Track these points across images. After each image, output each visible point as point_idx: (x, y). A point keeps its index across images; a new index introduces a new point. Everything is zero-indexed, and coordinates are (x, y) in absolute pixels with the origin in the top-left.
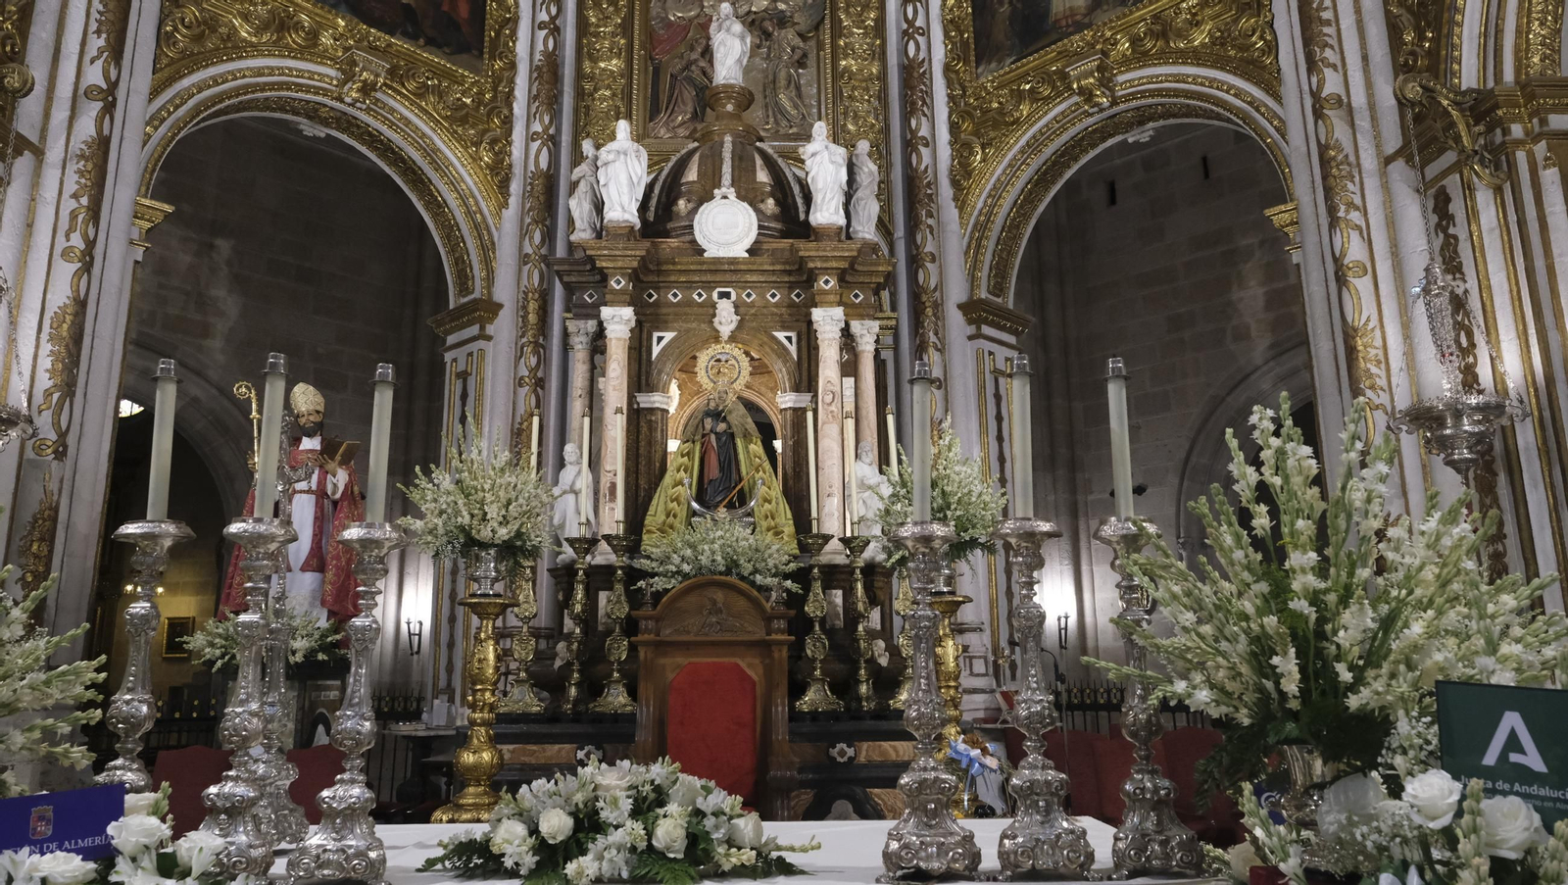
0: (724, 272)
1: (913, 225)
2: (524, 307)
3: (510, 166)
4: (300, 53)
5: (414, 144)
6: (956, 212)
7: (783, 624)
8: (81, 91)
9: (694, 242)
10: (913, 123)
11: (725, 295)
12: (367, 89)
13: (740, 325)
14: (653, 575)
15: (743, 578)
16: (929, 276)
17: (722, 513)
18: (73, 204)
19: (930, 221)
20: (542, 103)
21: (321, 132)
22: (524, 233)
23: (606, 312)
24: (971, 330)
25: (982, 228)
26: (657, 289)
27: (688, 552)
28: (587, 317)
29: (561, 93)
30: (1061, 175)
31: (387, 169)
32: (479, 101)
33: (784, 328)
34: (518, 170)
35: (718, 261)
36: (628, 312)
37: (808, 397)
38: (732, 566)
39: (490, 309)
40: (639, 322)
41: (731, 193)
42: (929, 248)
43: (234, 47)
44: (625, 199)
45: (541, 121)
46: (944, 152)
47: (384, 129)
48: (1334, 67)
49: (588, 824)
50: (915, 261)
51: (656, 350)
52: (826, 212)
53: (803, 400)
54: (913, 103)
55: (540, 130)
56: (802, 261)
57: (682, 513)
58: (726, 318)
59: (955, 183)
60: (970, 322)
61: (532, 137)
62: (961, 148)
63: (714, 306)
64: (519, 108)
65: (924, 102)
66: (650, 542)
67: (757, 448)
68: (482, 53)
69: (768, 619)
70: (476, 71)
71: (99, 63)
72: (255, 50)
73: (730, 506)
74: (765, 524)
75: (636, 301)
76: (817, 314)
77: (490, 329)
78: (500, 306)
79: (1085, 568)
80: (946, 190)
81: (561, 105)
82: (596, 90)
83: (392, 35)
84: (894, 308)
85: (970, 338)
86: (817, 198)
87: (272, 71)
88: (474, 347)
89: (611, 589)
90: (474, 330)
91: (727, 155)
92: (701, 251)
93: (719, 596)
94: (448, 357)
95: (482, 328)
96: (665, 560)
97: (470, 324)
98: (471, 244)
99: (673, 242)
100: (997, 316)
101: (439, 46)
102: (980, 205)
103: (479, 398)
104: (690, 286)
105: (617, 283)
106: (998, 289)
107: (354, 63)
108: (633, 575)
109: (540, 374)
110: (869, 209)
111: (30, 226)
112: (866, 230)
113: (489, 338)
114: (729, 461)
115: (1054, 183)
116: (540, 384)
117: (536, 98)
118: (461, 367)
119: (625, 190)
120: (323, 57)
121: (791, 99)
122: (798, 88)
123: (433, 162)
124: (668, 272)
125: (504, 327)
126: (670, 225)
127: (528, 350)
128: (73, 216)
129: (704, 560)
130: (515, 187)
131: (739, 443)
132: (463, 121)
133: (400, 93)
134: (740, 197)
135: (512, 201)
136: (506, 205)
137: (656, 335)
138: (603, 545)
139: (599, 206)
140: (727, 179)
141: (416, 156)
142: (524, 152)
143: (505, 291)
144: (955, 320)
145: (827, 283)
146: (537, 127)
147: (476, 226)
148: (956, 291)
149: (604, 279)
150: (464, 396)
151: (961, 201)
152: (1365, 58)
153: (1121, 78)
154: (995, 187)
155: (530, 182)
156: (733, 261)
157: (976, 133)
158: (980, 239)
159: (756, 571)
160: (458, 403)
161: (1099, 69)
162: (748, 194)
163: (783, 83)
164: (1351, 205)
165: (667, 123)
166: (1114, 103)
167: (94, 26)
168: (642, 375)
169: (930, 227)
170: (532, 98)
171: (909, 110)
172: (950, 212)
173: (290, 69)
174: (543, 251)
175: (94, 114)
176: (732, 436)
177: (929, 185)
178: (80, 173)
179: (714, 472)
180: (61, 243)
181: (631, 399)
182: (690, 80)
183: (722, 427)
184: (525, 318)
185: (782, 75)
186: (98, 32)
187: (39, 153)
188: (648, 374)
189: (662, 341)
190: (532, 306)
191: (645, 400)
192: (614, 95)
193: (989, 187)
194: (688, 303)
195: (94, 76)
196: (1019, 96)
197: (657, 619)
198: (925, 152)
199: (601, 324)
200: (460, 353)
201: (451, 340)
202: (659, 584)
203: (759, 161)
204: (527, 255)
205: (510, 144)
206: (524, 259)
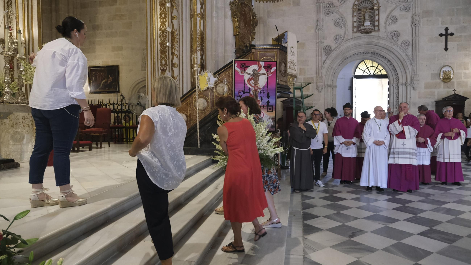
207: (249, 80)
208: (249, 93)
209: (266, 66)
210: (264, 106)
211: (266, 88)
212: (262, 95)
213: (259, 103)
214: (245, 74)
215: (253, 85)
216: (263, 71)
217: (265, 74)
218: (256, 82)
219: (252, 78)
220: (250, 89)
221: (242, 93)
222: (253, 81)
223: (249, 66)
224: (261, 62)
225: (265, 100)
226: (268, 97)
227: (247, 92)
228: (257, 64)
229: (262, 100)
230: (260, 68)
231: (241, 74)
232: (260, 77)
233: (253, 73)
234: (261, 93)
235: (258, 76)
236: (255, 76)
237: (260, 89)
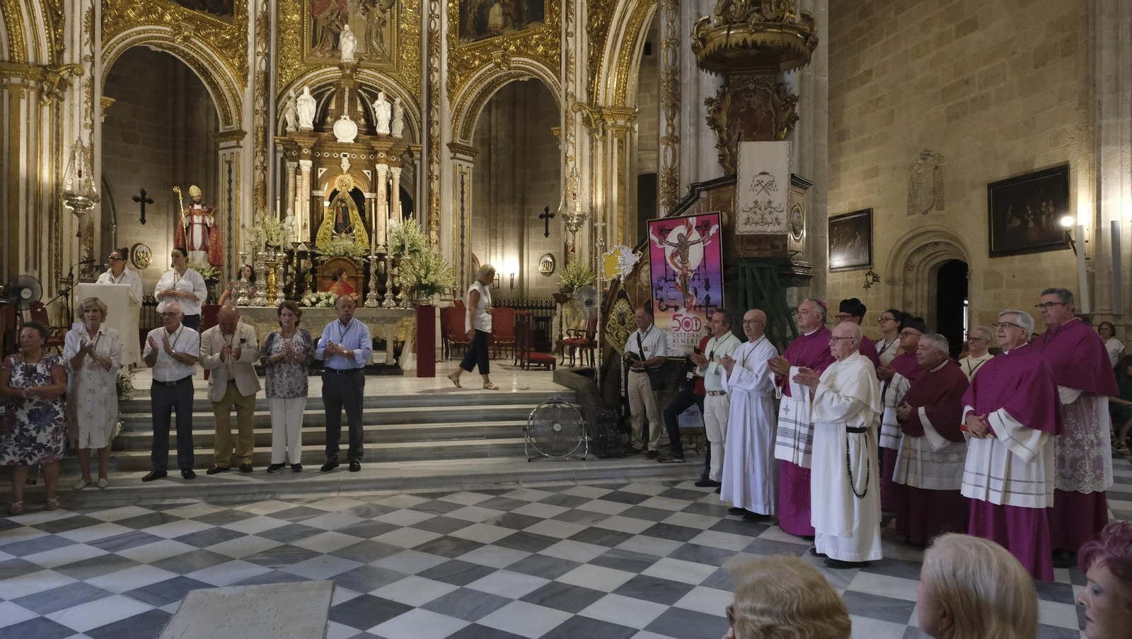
0: (345, 147)
1: (430, 107)
2: (257, 134)
3: (248, 68)
4: (156, 23)
5: (204, 58)
6: (448, 103)
7: (361, 272)
8: (83, 58)
9: (333, 135)
10: (432, 60)
11: (345, 156)
12: (186, 39)
13: (351, 167)
14: (321, 255)
15: (349, 257)
16: (435, 131)
17: (343, 235)
18: (85, 106)
19: (437, 106)
20: (262, 38)
21: (160, 50)
22: (255, 100)
23: (302, 162)
24: (452, 155)
25: (458, 111)
26: (320, 152)
27: (332, 249)
28: (294, 161)
29: (270, 30)
30: (493, 90)
31: (190, 66)
32: (233, 37)
33: (367, 169)
34: (251, 69)
35: (342, 143)
36: (310, 163)
37: (375, 194)
38: (346, 253)
39: (241, 134)
40: (313, 164)
41: (348, 117)
42: (435, 118)
43: (131, 23)
44: (308, 119)
45: (262, 47)
46: (445, 74)
47: (191, 53)
48: (572, 81)
49: (319, 300)
50: (430, 124)
51: (320, 175)
52: (382, 129)
53: (373, 195)
54: (432, 51)
55: (261, 51)
56: (373, 148)
57: (330, 234)
58: (345, 164)
59: (448, 90)
60: (452, 151)
61: (258, 54)
62: (451, 74)
63: (341, 159)
64: (250, 38)
65: (437, 51)
66: (318, 243)
67: (356, 212)
68: (233, 13)
69: (357, 270)
70: (231, 23)
71: (88, 45)
72: (139, 24)
73: (346, 232)
74: (358, 239)
75: (312, 158)
76: (378, 167)
77: (241, 143)
78: (246, 133)
79: (525, 251)
80: (445, 93)
81: (270, 39)
82: (286, 30)
83: (193, 9)
84: (421, 143)
85: (451, 158)
86: (379, 123)
87: (144, 31)
88: (235, 150)
89: (306, 259)
90: (234, 143)
91: (346, 99)
92: (336, 139)
93: (342, 263)
94: (221, 152)
95: (238, 143)
96: (325, 251)
97: (232, 140)
98: (231, 103)
99: (326, 134)
100: (465, 150)
101: (214, 13)
102: (458, 101)
103: (238, 174)
104: (332, 152)
105: (306, 151)
106: (465, 137)
107: (180, 28)
108: (314, 255)
109: (265, 165)
110: (399, 125)
111: (72, 115)
112: (398, 133)
113: (241, 147)
114: (346, 217)
115: (490, 93)
116: (265, 169)
117: (258, 34)
118: (228, 158)
119: (308, 115)
120: (166, 24)
121: (378, 43)
122: (381, 37)
123: (213, 67)
124: (324, 147)
125: (247, 142)
126: (325, 127)
127: (259, 154)
128: (86, 110)
129: (337, 251)
130: (250, 77)
131: (350, 210)
132: (226, 48)
133: (198, 36)
134: (351, 118)
135: (249, 84)
136: (246, 86)
137: (319, 169)
138: (303, 244)
139: (297, 119)
140: (346, 111)
141: (206, 64)
142: (255, 62)
143: (247, 126)
144: (446, 151)
145: (382, 155)
146: (260, 49)
147: (233, 95)
148: (447, 138)
149: (300, 148)
150: (230, 171)
151: (451, 99)
152: (581, 80)
153: (513, 59)
154: (464, 94)
155: (256, 75)
156: (348, 144)
157: (458, 70)
158: (457, 116)
159: (354, 255)
160: (227, 174)
161: (503, 56)
162: (354, 118)
163: (374, 35)
164: (571, 134)
165: (320, 50)
166: (509, 69)
167: (84, 29)
168: (315, 184)
169: (437, 109)
170: (257, 35)
171: (430, 55)
172: (446, 103)
173: (151, 30)
174: (265, 109)
175: (89, 67)
176: (347, 208)
177: (437, 90)
178: (86, 92)
179: (341, 220)
180: (83, 122)
181: (311, 192)
182: (331, 30)
183: (344, 205)
184: (257, 139)
185: (374, 32)
186: (86, 31)
187: (71, 85)
188: (317, 183)
189: (322, 172)
190: (260, 134)
191: (316, 193)
192: (295, 33)
193: (462, 93)
194: (331, 158)
195: (87, 51)
196: (475, 57)
197: (323, 269)
198: (436, 74)
199: (299, 165)
200: (228, 152)
201: (222, 145)
202: (323, 258)
203: (359, 102)
204: (257, 110)
205: (247, 56)
206: (256, 112)
207: (673, 256)
208: (675, 280)
209: (700, 224)
210: (700, 306)
211: (702, 270)
212: (696, 283)
213: (692, 300)
214: (666, 246)
215: (680, 265)
216: (695, 236)
217: (698, 242)
218: (685, 259)
219: (677, 251)
220: (675, 274)
221: (663, 281)
222: (679, 257)
223: (671, 230)
224: (690, 219)
225: (703, 294)
226: (707, 287)
227: (670, 280)
228: (683, 224)
229: (696, 294)
230: (689, 230)
231: (660, 247)
232: (692, 249)
233: (677, 242)
234: (694, 279)
235: (687, 247)
236: (683, 246)
237: (692, 271)
